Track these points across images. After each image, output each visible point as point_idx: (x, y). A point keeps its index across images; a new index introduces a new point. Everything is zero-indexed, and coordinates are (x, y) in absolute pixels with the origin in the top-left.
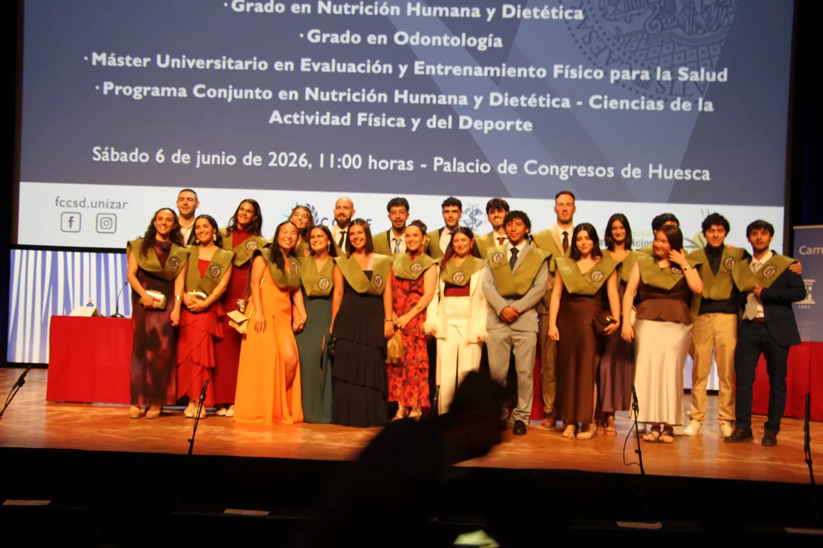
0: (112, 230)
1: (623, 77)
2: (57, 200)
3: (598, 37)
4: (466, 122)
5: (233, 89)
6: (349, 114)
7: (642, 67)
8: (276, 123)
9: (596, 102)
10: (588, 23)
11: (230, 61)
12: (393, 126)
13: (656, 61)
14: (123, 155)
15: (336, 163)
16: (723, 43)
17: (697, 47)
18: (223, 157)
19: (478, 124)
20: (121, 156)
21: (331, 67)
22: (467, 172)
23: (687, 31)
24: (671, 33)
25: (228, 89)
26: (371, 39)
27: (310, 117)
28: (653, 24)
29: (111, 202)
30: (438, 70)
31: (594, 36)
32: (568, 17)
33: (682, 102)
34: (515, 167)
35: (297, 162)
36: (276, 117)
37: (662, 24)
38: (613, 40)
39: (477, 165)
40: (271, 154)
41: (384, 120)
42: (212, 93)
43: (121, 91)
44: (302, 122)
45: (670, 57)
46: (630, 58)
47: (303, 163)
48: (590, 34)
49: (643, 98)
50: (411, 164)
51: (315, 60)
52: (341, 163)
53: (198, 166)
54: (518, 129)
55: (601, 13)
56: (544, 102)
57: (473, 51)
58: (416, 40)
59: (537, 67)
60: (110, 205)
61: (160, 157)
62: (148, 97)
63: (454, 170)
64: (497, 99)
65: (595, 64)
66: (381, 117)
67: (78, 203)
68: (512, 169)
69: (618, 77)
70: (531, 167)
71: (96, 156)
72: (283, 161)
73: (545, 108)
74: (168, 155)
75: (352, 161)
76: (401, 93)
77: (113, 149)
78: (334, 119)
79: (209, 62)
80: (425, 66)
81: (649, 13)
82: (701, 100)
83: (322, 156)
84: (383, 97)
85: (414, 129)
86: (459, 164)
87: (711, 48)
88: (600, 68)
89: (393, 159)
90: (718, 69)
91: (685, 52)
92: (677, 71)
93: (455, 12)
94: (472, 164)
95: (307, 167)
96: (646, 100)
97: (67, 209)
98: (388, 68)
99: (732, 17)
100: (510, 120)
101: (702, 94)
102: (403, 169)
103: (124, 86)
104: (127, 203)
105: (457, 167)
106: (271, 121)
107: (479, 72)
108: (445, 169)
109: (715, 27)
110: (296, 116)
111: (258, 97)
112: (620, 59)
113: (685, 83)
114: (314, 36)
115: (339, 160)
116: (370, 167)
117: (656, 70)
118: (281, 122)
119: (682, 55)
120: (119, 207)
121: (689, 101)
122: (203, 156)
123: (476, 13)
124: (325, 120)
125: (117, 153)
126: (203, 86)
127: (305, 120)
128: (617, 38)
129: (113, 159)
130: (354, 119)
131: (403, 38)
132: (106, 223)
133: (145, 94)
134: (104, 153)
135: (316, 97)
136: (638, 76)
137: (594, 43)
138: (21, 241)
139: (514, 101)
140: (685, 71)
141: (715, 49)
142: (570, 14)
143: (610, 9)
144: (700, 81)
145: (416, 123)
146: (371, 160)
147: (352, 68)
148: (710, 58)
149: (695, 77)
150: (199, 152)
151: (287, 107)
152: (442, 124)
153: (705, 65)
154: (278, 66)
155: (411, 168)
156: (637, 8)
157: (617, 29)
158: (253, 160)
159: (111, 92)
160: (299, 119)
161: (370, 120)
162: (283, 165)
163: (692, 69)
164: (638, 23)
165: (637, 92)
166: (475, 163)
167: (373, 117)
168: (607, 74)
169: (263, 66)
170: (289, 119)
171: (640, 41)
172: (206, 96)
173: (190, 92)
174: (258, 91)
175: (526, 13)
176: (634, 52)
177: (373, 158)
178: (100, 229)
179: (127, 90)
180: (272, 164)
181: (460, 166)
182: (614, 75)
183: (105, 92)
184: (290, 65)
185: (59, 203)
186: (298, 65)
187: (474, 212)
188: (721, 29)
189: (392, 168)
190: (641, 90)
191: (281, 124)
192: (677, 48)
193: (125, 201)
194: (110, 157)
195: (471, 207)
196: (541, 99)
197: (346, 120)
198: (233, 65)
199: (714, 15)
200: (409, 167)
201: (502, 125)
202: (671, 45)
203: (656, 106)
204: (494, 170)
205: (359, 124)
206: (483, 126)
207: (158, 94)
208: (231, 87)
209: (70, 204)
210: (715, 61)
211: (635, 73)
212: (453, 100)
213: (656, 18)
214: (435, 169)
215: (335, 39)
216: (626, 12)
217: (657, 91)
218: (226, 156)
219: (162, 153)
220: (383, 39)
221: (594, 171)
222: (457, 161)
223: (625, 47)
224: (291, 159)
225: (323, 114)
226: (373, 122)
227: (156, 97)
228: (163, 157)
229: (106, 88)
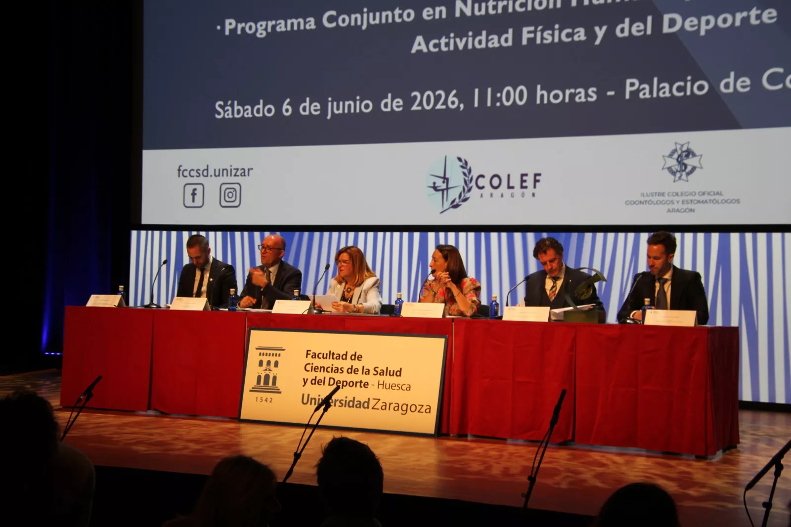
0: (236, 203)
2: (179, 170)
5: (368, 13)
6: (511, 31)
8: (419, 52)
12: (570, 40)
14: (247, 109)
15: (495, 99)
18: (358, 103)
19: (690, 24)
20: (244, 111)
22: (673, 96)
25: (362, 14)
27: (461, 40)
29: (235, 169)
34: (748, 82)
35: (445, 103)
36: (419, 44)
39: (689, 84)
40: (413, 94)
41: (557, 33)
42: (344, 21)
43: (243, 29)
44: (452, 48)
47: (453, 103)
50: (593, 92)
52: (500, 99)
53: (329, 117)
54: (754, 21)
60: (234, 172)
61: (287, 109)
62: (273, 34)
63: (655, 95)
66: (553, 30)
67: (201, 172)
68: (743, 84)
70: (773, 80)
71: (219, 114)
72: (428, 103)
74: (295, 105)
75: (515, 96)
77: (236, 102)
78: (492, 39)
83: (477, 91)
85: (598, 42)
86: (662, 85)
89: (569, 89)
94: (682, 84)
95: (458, 107)
97: (190, 180)
100: (742, 11)
102: (583, 100)
103: (246, 23)
104: (252, 169)
105: (659, 90)
106: (414, 51)
108: (641, 96)
110: (443, 40)
111: (398, 20)
115: (499, 95)
116: (538, 102)
118: (425, 50)
120: (243, 175)
122: (335, 104)
124: (480, 42)
125: (240, 108)
126: (334, 13)
127: (455, 43)
129: (236, 116)
130: (517, 36)
132: (230, 195)
133: (269, 30)
134: (227, 108)
135: (468, 12)
138: (145, 221)
145: (600, 32)
146: (539, 93)
150: (330, 99)
151: (432, 30)
152: (637, 29)
155: (595, 97)
158: (392, 104)
159: (233, 32)
160: (446, 44)
161: (539, 34)
162: (428, 108)
166: (686, 82)
167: (542, 31)
170: (435, 46)
172: (337, 24)
173: (319, 22)
174: (397, 12)
177: (542, 89)
178: (224, 203)
179: (249, 27)
180: (415, 108)
181: (664, 88)
183: (227, 33)
185: (181, 172)
187: (684, 154)
189: (567, 100)
191: (425, 53)
193: (250, 167)
194: (233, 114)
195: (678, 147)
197: (507, 40)
200: (591, 97)
201: (726, 20)
204: (714, 90)
205: (524, 42)
206: (699, 25)
207: (283, 29)
208: (365, 10)
209: (193, 173)
214: (627, 96)
218: (361, 101)
219: (288, 104)
222: (659, 84)
224: (437, 98)
225: (477, 34)
226: (542, 38)
227: (281, 32)
228: (290, 108)
229: (228, 28)
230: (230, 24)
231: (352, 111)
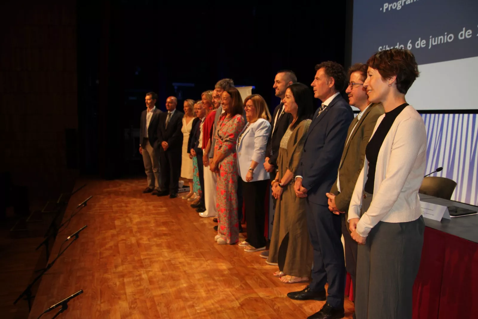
18: (446, 37)
43: (391, 7)
53: (430, 47)
61: (409, 46)
62: (405, 7)
74: (413, 43)
77: (387, 46)
103: (393, 3)
122: (433, 39)
133: (403, 4)
150: (431, 37)
158: (465, 34)
159: (387, 9)
179: (394, 6)
183: (384, 11)
207: (409, 2)
218: (447, 35)
219: (411, 43)
227: (409, 4)
228: (411, 45)
229: (385, 8)
230: (386, 6)
231: (442, 42)
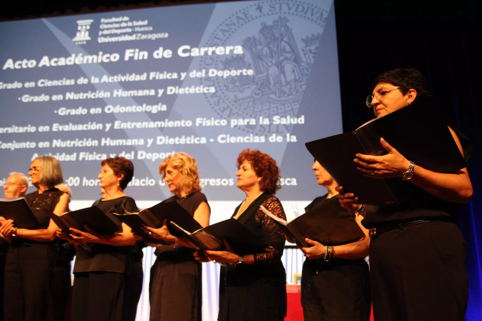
1: (239, 124)
3: (223, 102)
4: (142, 155)
6: (75, 154)
7: (251, 117)
9: (223, 139)
10: (218, 94)
11: (17, 128)
12: (99, 159)
13: (259, 113)
16: (300, 102)
17: (284, 104)
19: (149, 156)
21: (69, 128)
22: (140, 185)
23: (278, 95)
24: (268, 98)
25: (12, 143)
26: (93, 111)
28: (257, 92)
30: (127, 125)
31: (221, 101)
32: (206, 91)
33: (276, 136)
37: (262, 92)
38: (233, 103)
39: (147, 181)
41: (94, 156)
42: (4, 146)
45: (267, 111)
46: (243, 112)
48: (219, 101)
49: (252, 135)
51: (61, 124)
55: (225, 88)
56: (190, 141)
57: (149, 114)
58: (117, 109)
59: (186, 120)
63: (133, 185)
64: (162, 140)
65: (221, 117)
66: (93, 154)
69: (235, 124)
73: (191, 144)
75: (74, 181)
76: (106, 139)
78: (67, 157)
79: (6, 129)
80: (120, 124)
81: (254, 86)
82: (288, 135)
84: (95, 143)
87: (293, 104)
88: (225, 119)
90: (298, 116)
91: (277, 107)
92: (272, 118)
93: (141, 93)
94: (144, 180)
96: (253, 136)
98: (100, 126)
99: (304, 87)
100: (168, 152)
101: (288, 131)
105: (135, 182)
107: (152, 125)
109: (295, 93)
111: (28, 147)
112: (237, 113)
113: (278, 125)
114: (62, 112)
116: (84, 185)
117: (259, 119)
119: (275, 109)
121: (281, 136)
123: (152, 92)
124: (62, 158)
128: (235, 102)
130: (78, 156)
131: (110, 109)
135: (58, 145)
136: (248, 123)
137: (222, 105)
139: (171, 141)
140: (277, 119)
141: (295, 105)
142: (207, 90)
143: (231, 86)
144: (287, 124)
146: (85, 180)
147: (80, 127)
148: (292, 110)
149: (284, 121)
151: (42, 152)
152: (128, 156)
153: (290, 114)
154: (41, 129)
156: (247, 84)
157: (235, 96)
163: (282, 117)
164: (248, 92)
165: (248, 132)
166: (146, 179)
167: (88, 155)
168: (229, 122)
169: (32, 129)
171: (249, 102)
172: (1, 148)
174: (28, 143)
175: (181, 91)
176: (246, 109)
181: (137, 182)
182: (234, 122)
184: (47, 128)
186: (51, 128)
188: (298, 94)
189: (96, 185)
190: (251, 131)
192: (272, 105)
196: (188, 139)
197: (73, 157)
198: (18, 130)
199: (293, 86)
201: (163, 156)
202: (268, 104)
203: (260, 140)
204: (157, 184)
205: (80, 159)
206: (152, 157)
208: (14, 142)
210: (296, 112)
211: (246, 121)
212: (135, 142)
213: (259, 89)
215: (73, 112)
216: (240, 87)
217: (260, 131)
220: (99, 110)
221: (221, 181)
222: (135, 179)
223: (240, 106)
225: (61, 154)
226: (88, 158)
